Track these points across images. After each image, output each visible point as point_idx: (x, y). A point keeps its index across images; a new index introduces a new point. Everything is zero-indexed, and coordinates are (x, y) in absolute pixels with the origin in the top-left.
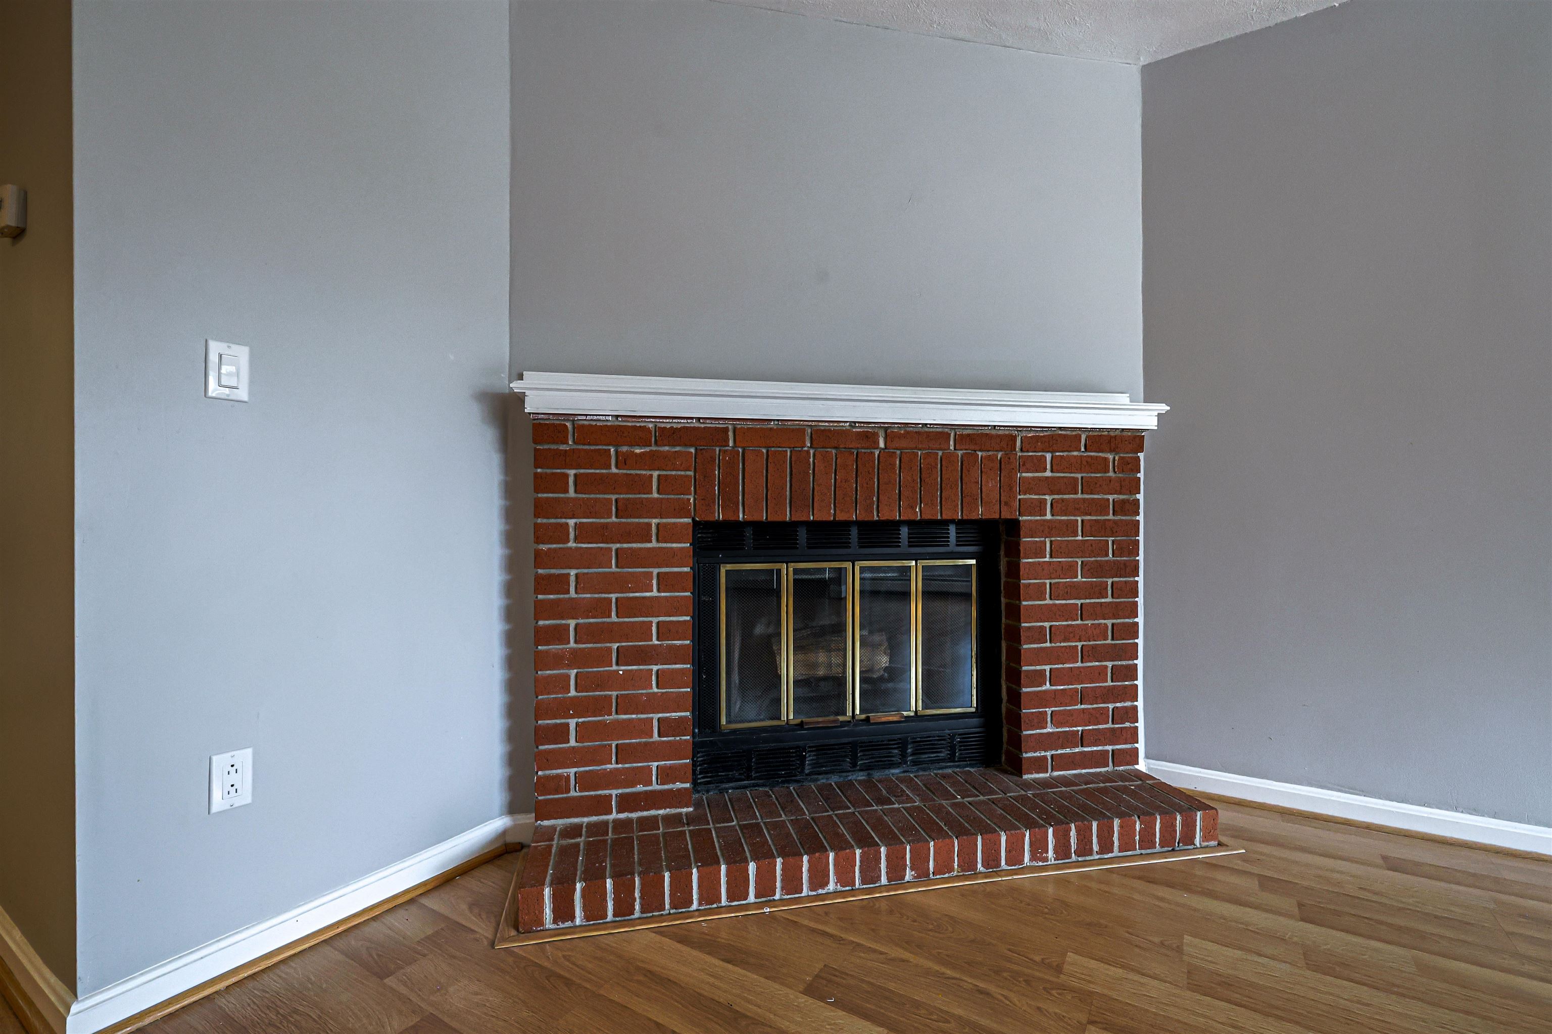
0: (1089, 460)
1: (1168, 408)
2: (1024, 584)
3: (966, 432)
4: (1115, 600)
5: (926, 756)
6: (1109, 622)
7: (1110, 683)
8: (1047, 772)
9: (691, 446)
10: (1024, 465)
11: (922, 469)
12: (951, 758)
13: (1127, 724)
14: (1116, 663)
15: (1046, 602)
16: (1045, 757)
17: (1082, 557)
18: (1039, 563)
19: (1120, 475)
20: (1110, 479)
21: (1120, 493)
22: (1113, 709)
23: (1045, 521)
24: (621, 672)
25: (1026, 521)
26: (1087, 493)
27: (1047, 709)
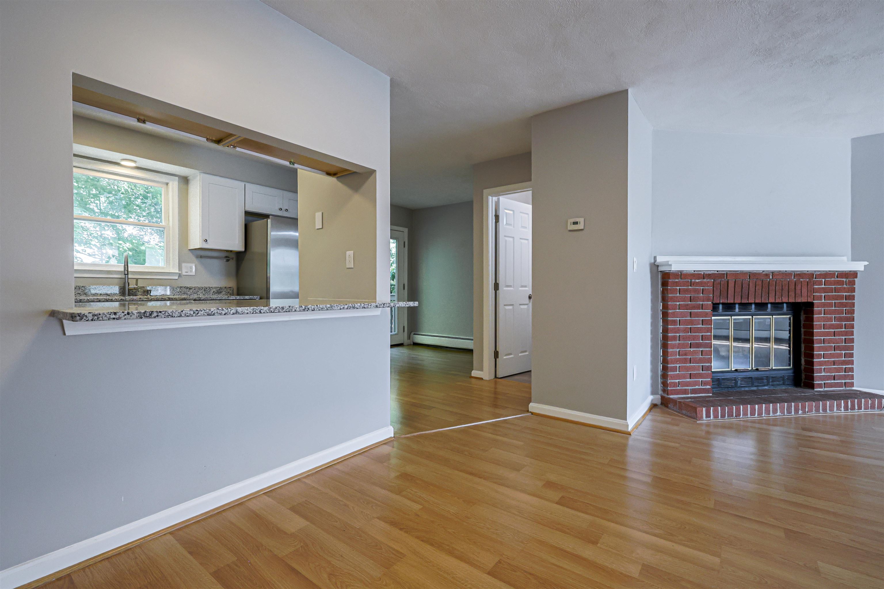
0: (837, 281)
1: (868, 263)
2: (815, 324)
3: (798, 273)
4: (845, 330)
5: (776, 383)
6: (844, 338)
7: (844, 359)
8: (823, 388)
9: (712, 279)
10: (815, 283)
11: (783, 286)
12: (784, 384)
13: (850, 373)
14: (846, 352)
15: (822, 330)
16: (822, 383)
17: (835, 315)
18: (820, 317)
19: (848, 286)
20: (845, 288)
21: (848, 293)
22: (845, 368)
23: (822, 302)
24: (692, 350)
25: (816, 302)
26: (837, 293)
27: (822, 367)
